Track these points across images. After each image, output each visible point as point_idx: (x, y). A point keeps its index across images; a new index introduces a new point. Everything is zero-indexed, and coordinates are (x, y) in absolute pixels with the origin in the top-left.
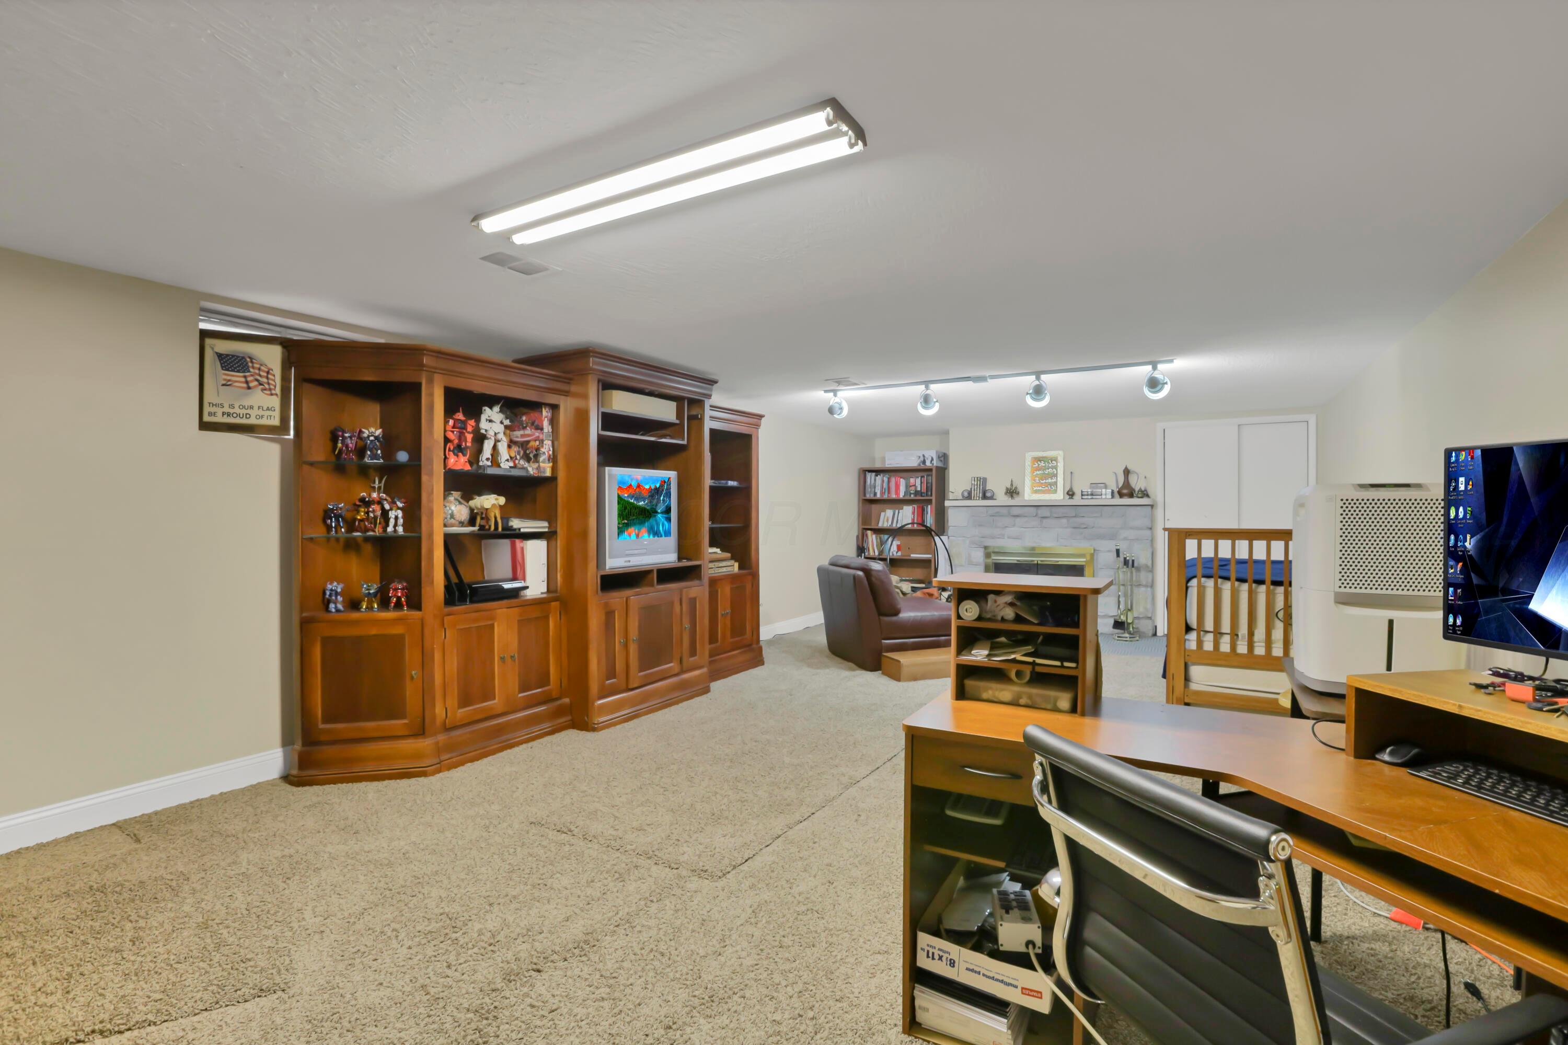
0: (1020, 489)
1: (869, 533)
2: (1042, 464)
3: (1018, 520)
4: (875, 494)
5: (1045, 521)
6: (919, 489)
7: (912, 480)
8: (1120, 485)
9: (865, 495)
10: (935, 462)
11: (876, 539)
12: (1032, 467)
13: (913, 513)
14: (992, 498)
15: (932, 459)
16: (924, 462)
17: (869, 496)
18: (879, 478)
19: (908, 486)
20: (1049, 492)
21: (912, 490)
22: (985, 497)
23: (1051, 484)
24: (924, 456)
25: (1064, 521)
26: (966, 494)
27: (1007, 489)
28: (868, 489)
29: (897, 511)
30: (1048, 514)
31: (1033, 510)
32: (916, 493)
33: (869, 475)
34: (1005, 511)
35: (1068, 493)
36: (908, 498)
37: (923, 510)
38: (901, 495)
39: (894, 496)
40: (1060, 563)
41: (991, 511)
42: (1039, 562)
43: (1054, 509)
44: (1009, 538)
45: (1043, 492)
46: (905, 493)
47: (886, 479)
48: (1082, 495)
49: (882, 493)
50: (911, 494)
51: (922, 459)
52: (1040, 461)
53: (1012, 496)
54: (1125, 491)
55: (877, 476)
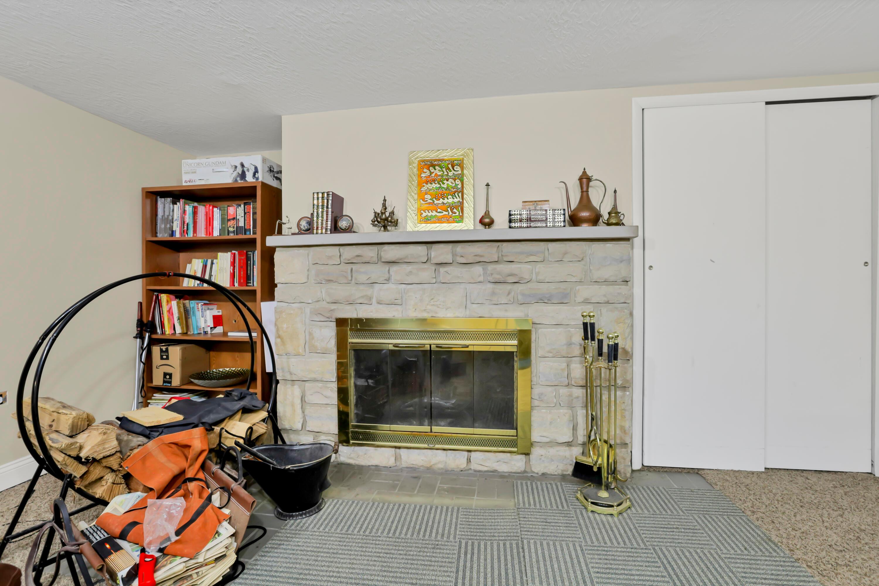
0: (399, 215)
1: (164, 297)
2: (437, 171)
3: (394, 269)
4: (173, 233)
5: (442, 270)
6: (241, 224)
7: (231, 210)
8: (574, 206)
9: (155, 234)
10: (260, 175)
11: (179, 307)
12: (420, 176)
13: (233, 264)
14: (349, 230)
15: (256, 171)
16: (243, 176)
17: (162, 236)
18: (178, 208)
19: (224, 220)
20: (448, 220)
21: (231, 226)
22: (336, 229)
23: (452, 207)
24: (242, 165)
25: (478, 269)
26: (304, 224)
27: (376, 215)
28: (160, 226)
29: (209, 261)
30: (449, 258)
31: (421, 250)
32: (238, 230)
33: (161, 202)
34: (370, 253)
35: (481, 222)
36: (226, 237)
37: (248, 259)
38: (216, 233)
39: (202, 235)
40: (470, 349)
41: (349, 253)
42: (434, 348)
43: (459, 248)
44: (379, 303)
45: (440, 220)
46: (222, 231)
47: (189, 209)
48: (510, 221)
49: (184, 232)
50: (229, 232)
51: (239, 170)
52: (434, 166)
53: (385, 227)
54: (585, 214)
55: (174, 203)
